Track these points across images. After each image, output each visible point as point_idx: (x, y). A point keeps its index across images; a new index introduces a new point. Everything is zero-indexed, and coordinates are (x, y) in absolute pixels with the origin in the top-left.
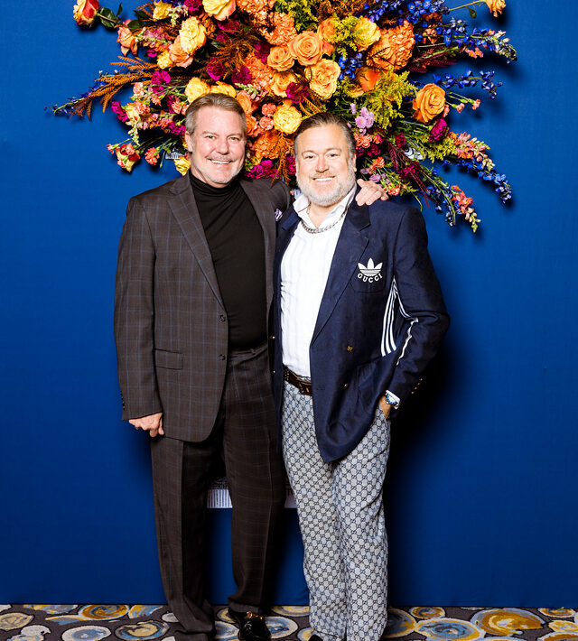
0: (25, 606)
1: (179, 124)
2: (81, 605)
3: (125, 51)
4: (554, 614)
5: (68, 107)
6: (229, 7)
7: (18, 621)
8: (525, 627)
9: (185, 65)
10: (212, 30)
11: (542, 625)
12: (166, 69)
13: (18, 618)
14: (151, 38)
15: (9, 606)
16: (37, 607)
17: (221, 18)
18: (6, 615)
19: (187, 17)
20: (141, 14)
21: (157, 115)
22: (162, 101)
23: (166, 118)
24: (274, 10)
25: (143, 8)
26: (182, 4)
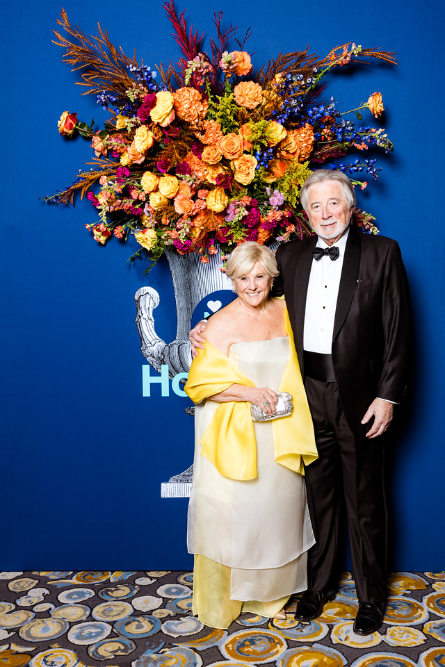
0: (34, 573)
1: (137, 207)
2: (75, 571)
3: (98, 154)
4: (437, 577)
5: (57, 198)
6: (170, 116)
7: (27, 584)
8: (413, 588)
9: (139, 162)
10: (160, 135)
11: (427, 586)
12: (127, 166)
13: (27, 582)
14: (114, 143)
15: (22, 573)
16: (42, 574)
17: (164, 125)
18: (18, 580)
19: (140, 126)
20: (109, 126)
21: (120, 201)
22: (123, 190)
23: (128, 203)
24: (206, 118)
25: (109, 121)
26: (136, 116)
